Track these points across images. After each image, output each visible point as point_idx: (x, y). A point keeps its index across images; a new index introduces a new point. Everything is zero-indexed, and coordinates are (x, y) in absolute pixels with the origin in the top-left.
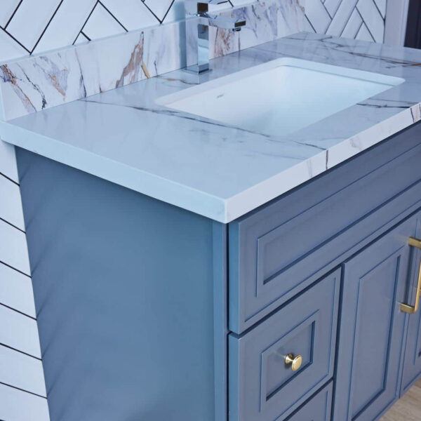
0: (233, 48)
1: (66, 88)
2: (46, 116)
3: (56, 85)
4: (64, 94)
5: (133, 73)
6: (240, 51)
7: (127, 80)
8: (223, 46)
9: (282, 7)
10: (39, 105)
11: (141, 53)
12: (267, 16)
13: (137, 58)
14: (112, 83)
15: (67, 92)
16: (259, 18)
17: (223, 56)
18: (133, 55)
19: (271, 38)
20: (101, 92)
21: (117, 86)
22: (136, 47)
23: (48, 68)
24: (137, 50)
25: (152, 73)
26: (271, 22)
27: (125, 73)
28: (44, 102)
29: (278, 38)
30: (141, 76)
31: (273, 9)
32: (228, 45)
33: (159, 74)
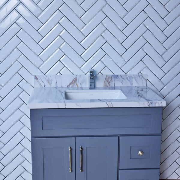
0: (112, 85)
1: (51, 84)
2: (45, 89)
3: (49, 83)
4: (51, 85)
5: (73, 85)
6: (115, 87)
7: (71, 86)
8: (108, 84)
9: (135, 77)
10: (43, 86)
11: (76, 80)
12: (128, 79)
13: (74, 81)
14: (65, 86)
15: (52, 85)
16: (124, 79)
17: (107, 87)
18: (73, 80)
19: (130, 85)
20: (62, 87)
21: (67, 87)
22: (74, 78)
23: (47, 78)
24: (75, 79)
25: (79, 86)
26: (129, 81)
27: (70, 84)
28: (45, 86)
29: (133, 86)
30: (75, 86)
31: (131, 77)
32: (110, 84)
33: (82, 87)
